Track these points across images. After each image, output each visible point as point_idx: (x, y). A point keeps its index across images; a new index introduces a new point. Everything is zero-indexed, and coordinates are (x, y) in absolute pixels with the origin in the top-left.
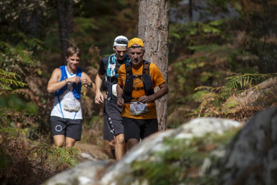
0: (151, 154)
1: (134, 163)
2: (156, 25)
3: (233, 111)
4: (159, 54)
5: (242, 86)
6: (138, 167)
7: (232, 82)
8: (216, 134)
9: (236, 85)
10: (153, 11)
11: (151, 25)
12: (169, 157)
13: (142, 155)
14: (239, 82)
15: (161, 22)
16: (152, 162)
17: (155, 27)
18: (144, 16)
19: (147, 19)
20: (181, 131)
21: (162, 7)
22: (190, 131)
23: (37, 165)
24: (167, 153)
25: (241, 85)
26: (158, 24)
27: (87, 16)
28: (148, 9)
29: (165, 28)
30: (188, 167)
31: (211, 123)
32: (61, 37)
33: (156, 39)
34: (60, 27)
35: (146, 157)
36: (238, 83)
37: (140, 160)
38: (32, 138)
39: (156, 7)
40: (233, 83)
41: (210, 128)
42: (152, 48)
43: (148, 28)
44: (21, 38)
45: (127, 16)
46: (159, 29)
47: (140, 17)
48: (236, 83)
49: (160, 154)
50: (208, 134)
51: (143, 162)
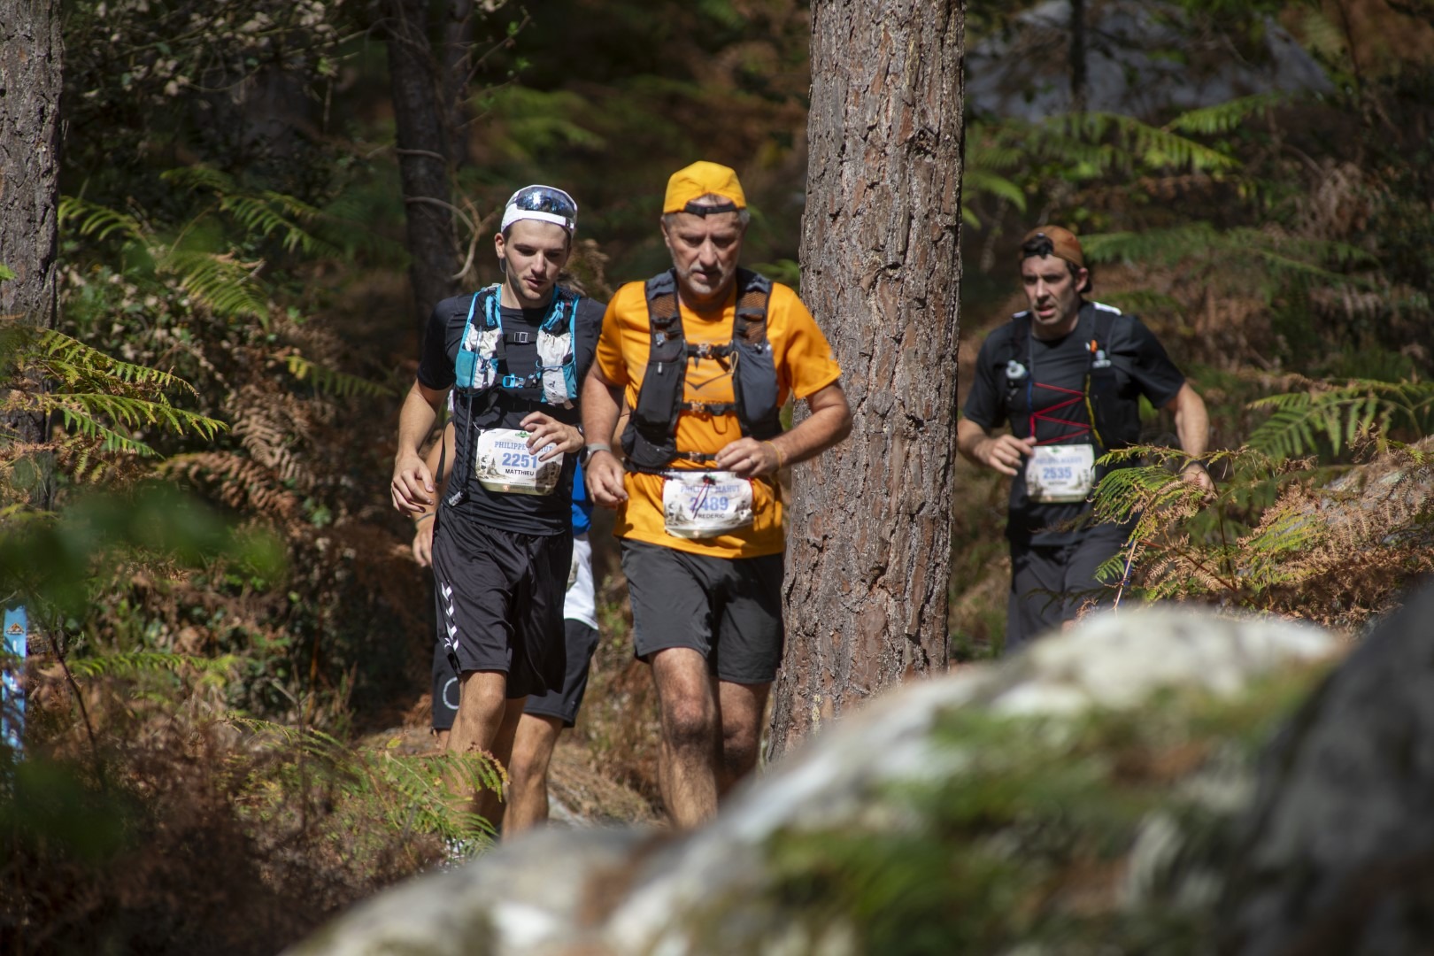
0: (865, 789)
1: (780, 837)
2: (897, 129)
3: (1295, 575)
4: (914, 279)
5: (1337, 445)
6: (799, 861)
7: (1288, 422)
8: (1205, 692)
9: (1309, 439)
10: (882, 55)
11: (871, 128)
12: (964, 807)
13: (824, 798)
14: (1323, 421)
15: (923, 113)
16: (873, 837)
17: (895, 138)
18: (837, 83)
19: (851, 98)
20: (1026, 674)
21: (929, 36)
22: (1069, 676)
23: (279, 845)
24: (951, 789)
25: (1335, 438)
26: (907, 126)
27: (541, 82)
28: (859, 44)
29: (947, 143)
30: (1060, 860)
31: (1181, 633)
32: (409, 186)
33: (897, 202)
34: (404, 137)
35: (842, 810)
36: (1319, 426)
37: (811, 821)
38: (255, 703)
39: (897, 37)
40: (1291, 427)
41: (1174, 663)
42: (878, 249)
43: (856, 143)
44: (204, 192)
45: (747, 81)
46: (916, 146)
47: (817, 84)
48: (1306, 431)
49: (917, 794)
50: (1164, 694)
51: (826, 837)
